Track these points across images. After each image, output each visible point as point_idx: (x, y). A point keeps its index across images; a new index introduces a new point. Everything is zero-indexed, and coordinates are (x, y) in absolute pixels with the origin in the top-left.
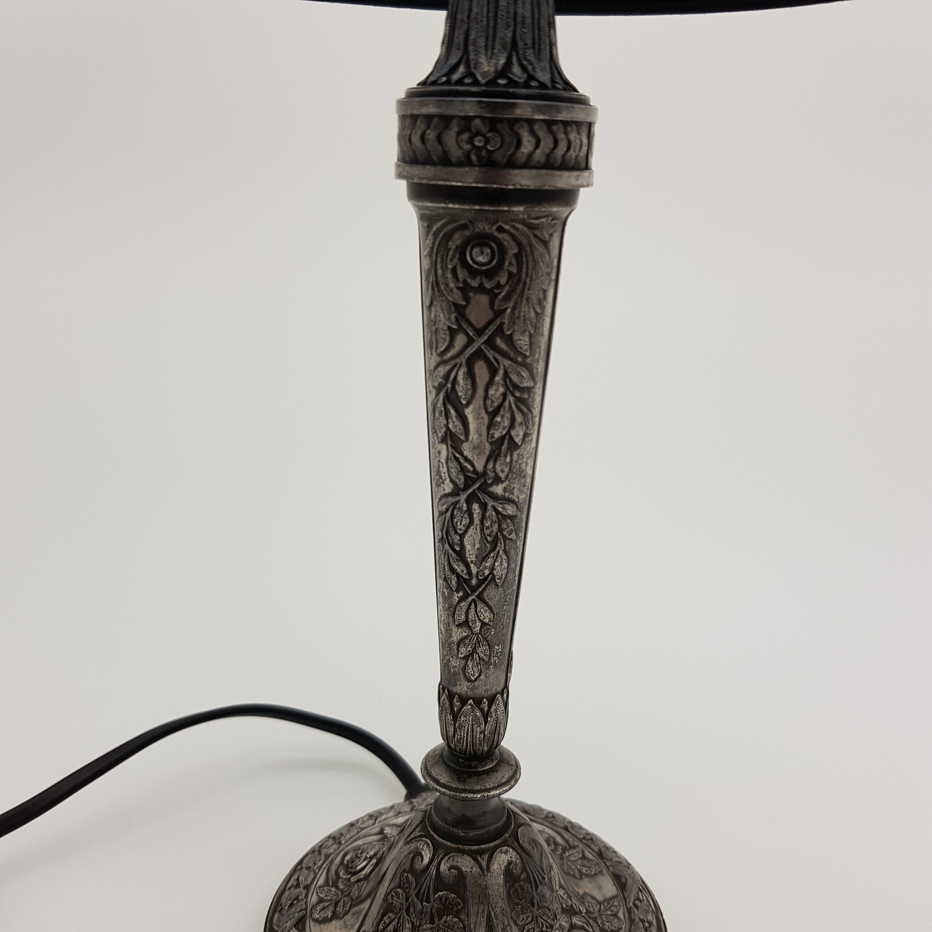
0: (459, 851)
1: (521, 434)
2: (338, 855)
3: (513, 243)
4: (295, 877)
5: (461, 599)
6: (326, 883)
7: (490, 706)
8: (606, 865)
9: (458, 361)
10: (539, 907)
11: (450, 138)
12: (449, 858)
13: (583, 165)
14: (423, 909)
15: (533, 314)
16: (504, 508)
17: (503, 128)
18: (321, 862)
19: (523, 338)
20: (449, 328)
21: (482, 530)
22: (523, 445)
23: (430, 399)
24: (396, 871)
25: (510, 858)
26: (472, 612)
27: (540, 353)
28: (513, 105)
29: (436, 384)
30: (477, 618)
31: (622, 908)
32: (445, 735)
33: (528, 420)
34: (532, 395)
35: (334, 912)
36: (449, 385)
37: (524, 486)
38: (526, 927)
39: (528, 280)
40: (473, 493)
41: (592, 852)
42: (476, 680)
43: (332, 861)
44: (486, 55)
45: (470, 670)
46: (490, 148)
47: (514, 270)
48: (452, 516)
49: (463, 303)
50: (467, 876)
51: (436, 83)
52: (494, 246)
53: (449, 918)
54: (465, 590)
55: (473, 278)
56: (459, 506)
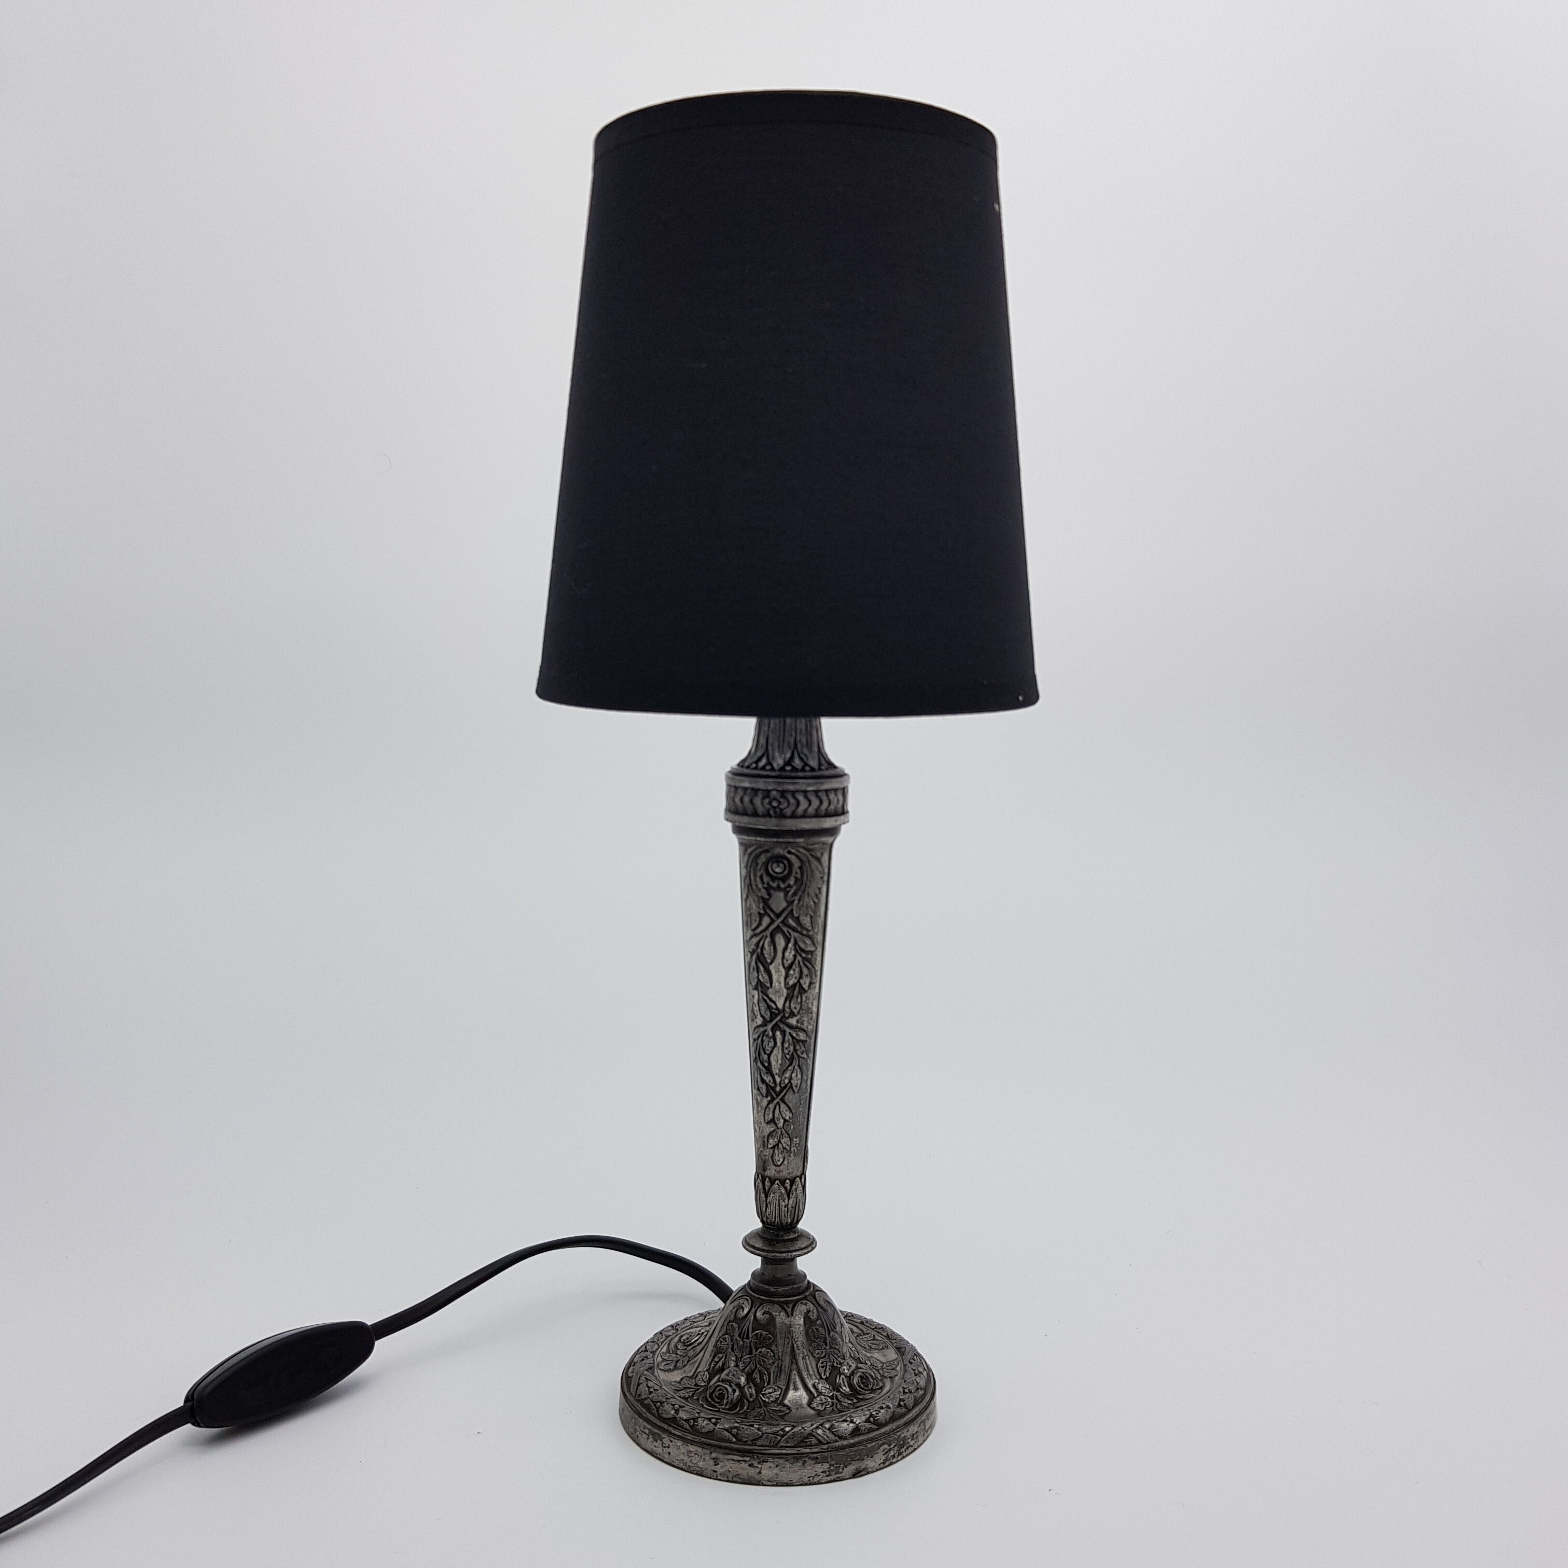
0: (770, 1302)
1: (808, 983)
2: (677, 1335)
3: (797, 860)
5: (769, 1103)
6: (668, 1351)
7: (791, 1186)
8: (892, 1343)
9: (764, 934)
10: (831, 1348)
11: (758, 801)
12: (763, 1308)
13: (841, 811)
14: (744, 1344)
15: (812, 903)
16: (797, 1034)
17: (789, 796)
18: (662, 1340)
19: (807, 919)
20: (759, 913)
21: (783, 1050)
22: (810, 991)
23: (747, 960)
24: (723, 1324)
25: (808, 1309)
26: (777, 1111)
27: (818, 928)
28: (796, 783)
29: (751, 950)
30: (780, 1116)
31: (900, 1365)
32: (760, 1214)
33: (812, 973)
34: (814, 956)
35: (675, 1366)
36: (759, 950)
37: (811, 1019)
38: (821, 1360)
39: (808, 883)
40: (776, 1024)
41: (882, 1336)
42: (781, 1165)
43: (672, 1339)
44: (779, 751)
45: (777, 1157)
46: (781, 807)
47: (799, 876)
48: (762, 1041)
49: (767, 897)
50: (776, 1318)
51: (748, 767)
52: (786, 862)
53: (763, 1350)
54: (771, 1095)
55: (774, 882)
56: (767, 1033)
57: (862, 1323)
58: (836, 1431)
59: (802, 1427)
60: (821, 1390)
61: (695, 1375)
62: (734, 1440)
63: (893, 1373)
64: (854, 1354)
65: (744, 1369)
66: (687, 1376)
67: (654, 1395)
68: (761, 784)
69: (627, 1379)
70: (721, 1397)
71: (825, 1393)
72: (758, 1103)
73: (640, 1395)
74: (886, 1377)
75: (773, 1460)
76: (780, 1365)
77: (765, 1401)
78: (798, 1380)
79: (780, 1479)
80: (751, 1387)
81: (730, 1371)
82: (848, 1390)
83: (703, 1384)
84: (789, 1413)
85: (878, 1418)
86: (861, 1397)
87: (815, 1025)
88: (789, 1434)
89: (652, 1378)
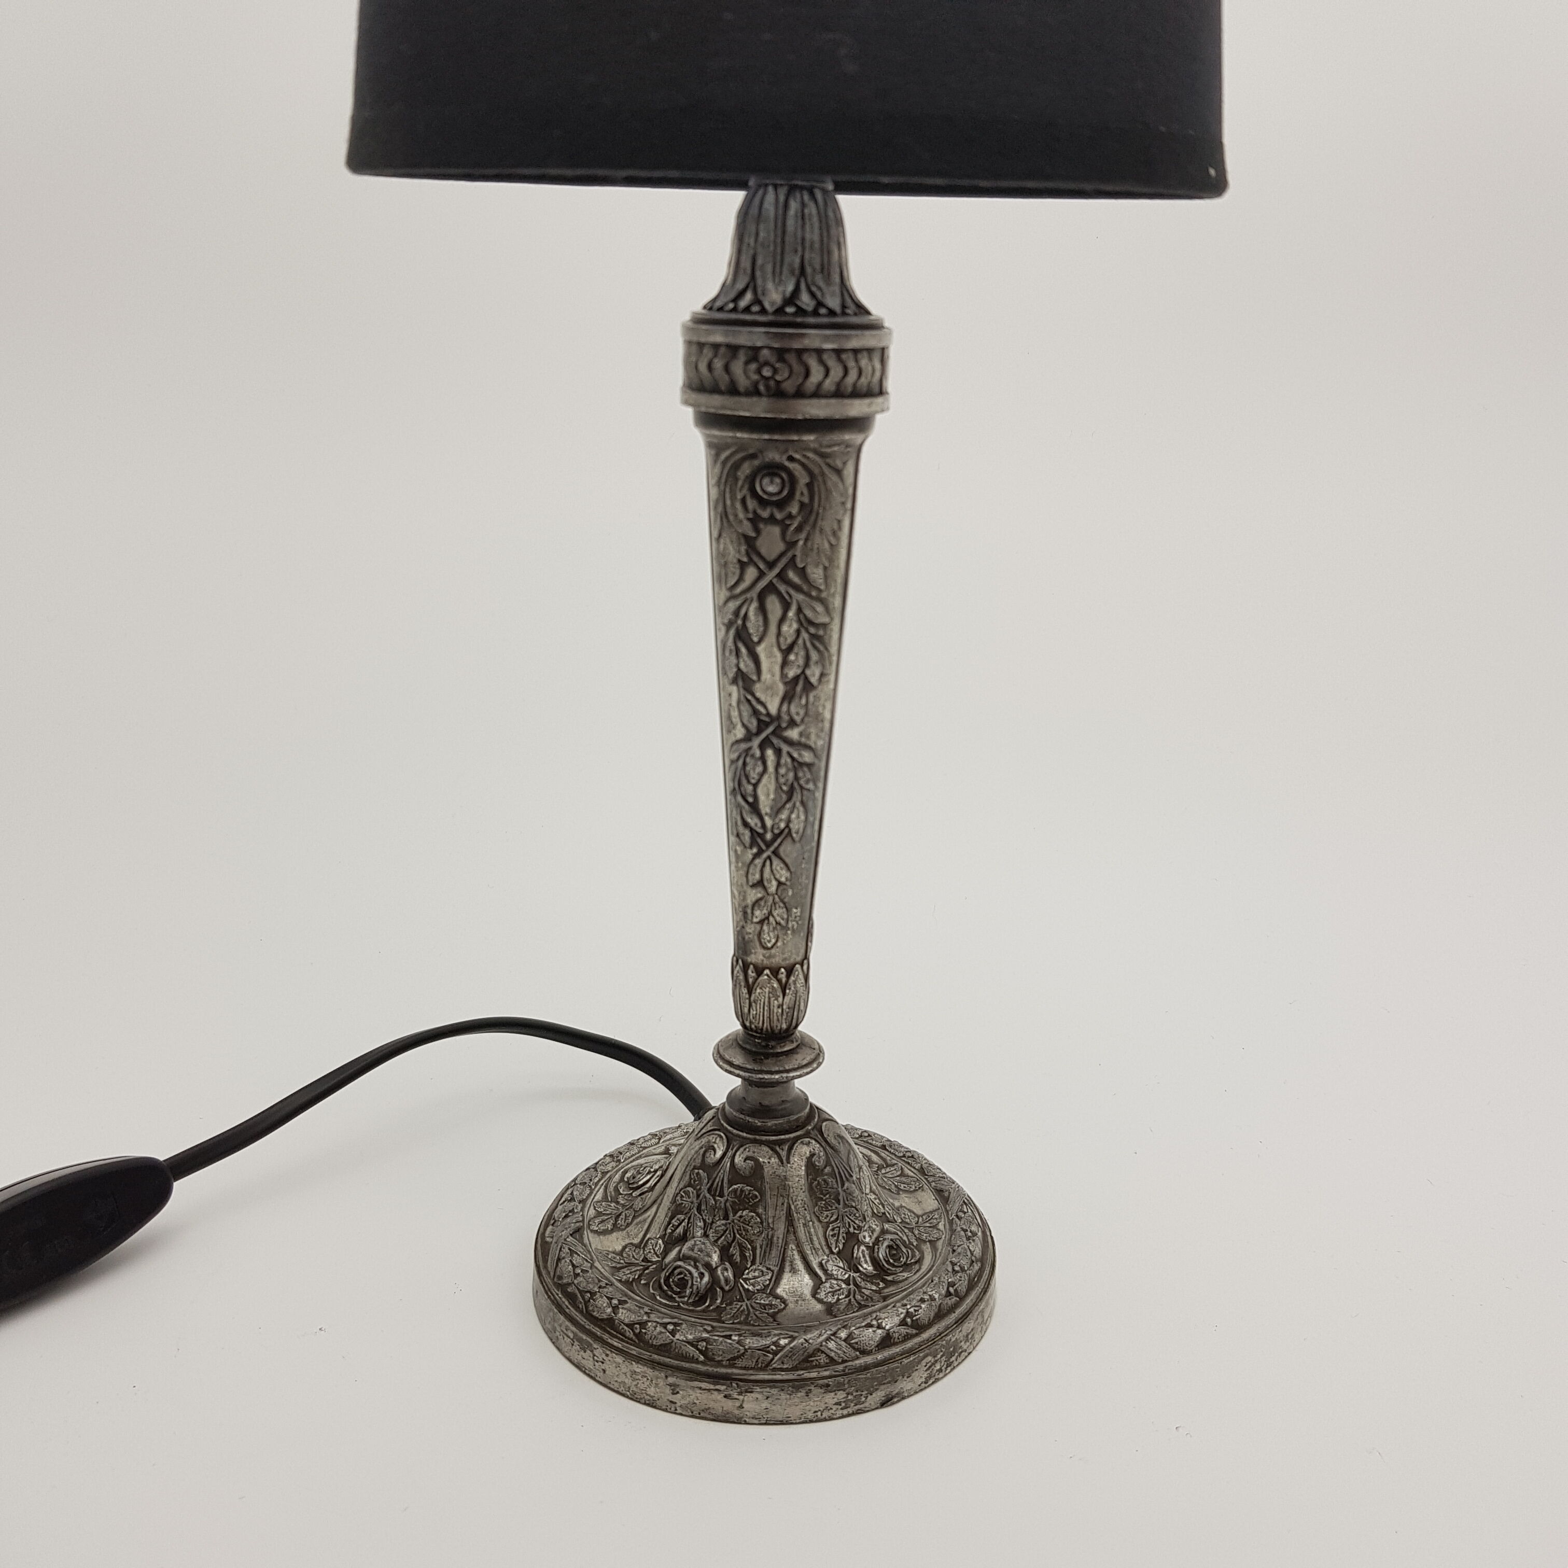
0: (755, 1141)
1: (817, 673)
2: (617, 1172)
3: (804, 472)
4: (569, 1192)
5: (756, 856)
6: (605, 1198)
7: (788, 977)
8: (928, 1181)
9: (748, 595)
10: (846, 1206)
11: (738, 368)
12: (745, 1149)
13: (877, 390)
14: (716, 1203)
15: (827, 545)
16: (800, 755)
17: (792, 358)
18: (597, 1179)
19: (817, 572)
20: (739, 561)
21: (777, 779)
22: (820, 687)
23: (719, 637)
24: (685, 1170)
25: (812, 1150)
26: (767, 869)
27: (836, 587)
28: (803, 335)
29: (726, 621)
30: (772, 877)
31: (943, 1220)
32: (741, 1016)
33: (825, 659)
34: (828, 632)
35: (614, 1225)
36: (740, 622)
37: (822, 731)
38: (831, 1225)
39: (821, 511)
40: (767, 738)
41: (913, 1170)
42: (772, 947)
43: (610, 1178)
44: (774, 281)
45: (766, 936)
46: (778, 378)
47: (806, 500)
48: (745, 764)
49: (753, 534)
50: (764, 1167)
51: (721, 309)
52: (784, 475)
53: (744, 1213)
54: (759, 846)
55: (764, 509)
56: (751, 752)
57: (884, 1147)
58: (857, 1343)
59: (805, 1339)
60: (832, 1270)
61: (642, 1245)
62: (702, 1358)
63: (935, 1234)
64: (878, 1209)
65: (716, 1241)
66: (631, 1244)
67: (582, 1279)
68: (745, 337)
69: (542, 1247)
70: (682, 1283)
71: (837, 1275)
72: (738, 857)
73: (561, 1277)
74: (925, 1242)
75: (761, 1390)
76: (769, 1237)
77: (748, 1290)
78: (797, 1257)
79: (771, 1414)
80: (727, 1270)
81: (695, 1244)
82: (870, 1268)
83: (655, 1259)
84: (784, 1308)
85: (918, 1317)
86: (889, 1278)
87: (827, 739)
88: (785, 1350)
89: (580, 1249)
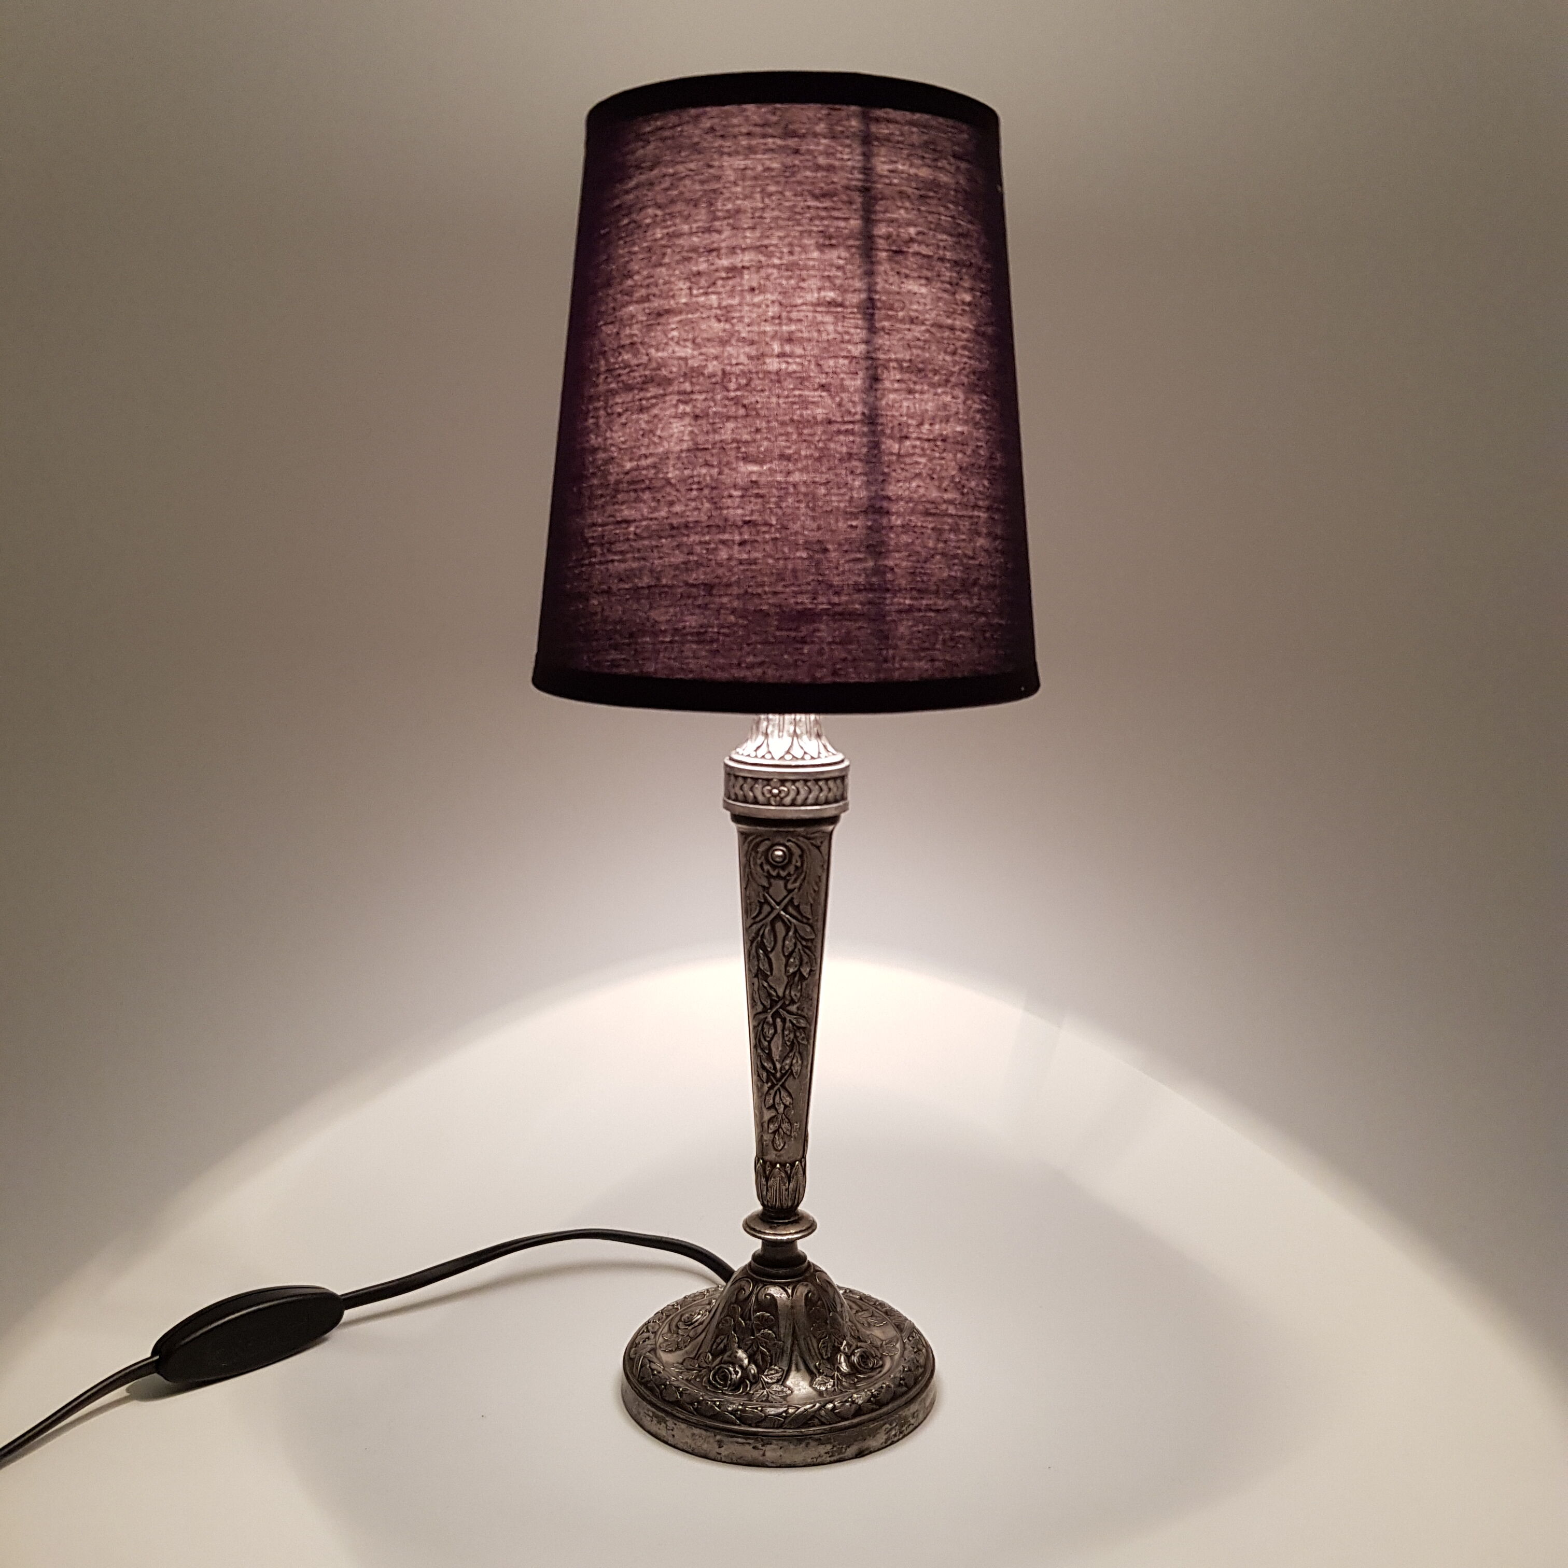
0: (771, 1284)
1: (808, 971)
2: (677, 1315)
3: (797, 849)
4: (645, 1327)
5: (770, 1088)
6: (669, 1331)
7: (792, 1170)
8: (890, 1319)
9: (764, 922)
10: (832, 1327)
11: (758, 790)
12: (765, 1290)
13: (841, 799)
14: (746, 1326)
15: (812, 891)
16: (797, 1021)
17: (789, 784)
18: (663, 1320)
19: (807, 907)
20: (759, 902)
21: (783, 1037)
22: (810, 978)
23: (747, 948)
24: (724, 1307)
25: (809, 1289)
26: (778, 1098)
27: (818, 916)
29: (750, 938)
30: (781, 1102)
31: (899, 1342)
32: (761, 1197)
33: (812, 960)
34: (814, 943)
35: (677, 1346)
36: (759, 938)
37: (811, 1006)
38: (822, 1340)
39: (808, 871)
40: (777, 1011)
41: (881, 1313)
42: (781, 1149)
43: (672, 1319)
44: (778, 740)
45: (778, 1142)
46: (782, 796)
47: (799, 864)
48: (763, 1029)
49: (767, 885)
50: (778, 1299)
52: (785, 850)
53: (765, 1331)
54: (772, 1081)
55: (774, 870)
56: (767, 1020)
57: (861, 1299)
58: (839, 1412)
59: (805, 1409)
60: (823, 1370)
61: (697, 1357)
62: (739, 1422)
63: (893, 1351)
64: (854, 1333)
65: (746, 1351)
66: (689, 1358)
67: (658, 1377)
68: (761, 773)
69: (629, 1360)
70: (724, 1378)
71: (826, 1373)
72: (758, 1090)
73: (643, 1378)
74: (886, 1355)
75: (777, 1442)
76: (782, 1347)
77: (767, 1382)
78: (799, 1360)
79: (783, 1460)
80: (753, 1369)
81: (732, 1353)
82: (848, 1369)
83: (706, 1365)
84: (790, 1395)
85: (879, 1398)
86: (861, 1376)
87: (815, 1011)
88: (792, 1415)
89: (655, 1360)
